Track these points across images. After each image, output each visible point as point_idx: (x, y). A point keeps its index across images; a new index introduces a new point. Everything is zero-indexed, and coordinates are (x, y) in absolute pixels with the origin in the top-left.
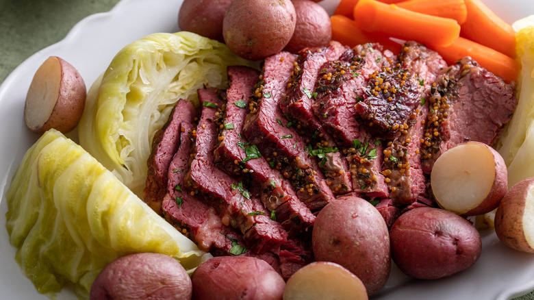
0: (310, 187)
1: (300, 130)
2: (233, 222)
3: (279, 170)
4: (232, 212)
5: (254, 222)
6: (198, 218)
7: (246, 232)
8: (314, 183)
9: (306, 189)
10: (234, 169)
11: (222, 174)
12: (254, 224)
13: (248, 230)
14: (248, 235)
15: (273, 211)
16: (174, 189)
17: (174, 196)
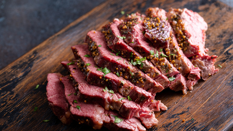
0: (141, 79)
1: (123, 55)
2: (111, 107)
3: (122, 76)
4: (109, 102)
5: (122, 103)
6: (91, 112)
7: (120, 109)
8: (142, 77)
9: (139, 81)
10: (100, 82)
11: (95, 87)
12: (123, 104)
13: (121, 108)
14: (122, 111)
15: (128, 96)
16: (73, 103)
17: (75, 106)
